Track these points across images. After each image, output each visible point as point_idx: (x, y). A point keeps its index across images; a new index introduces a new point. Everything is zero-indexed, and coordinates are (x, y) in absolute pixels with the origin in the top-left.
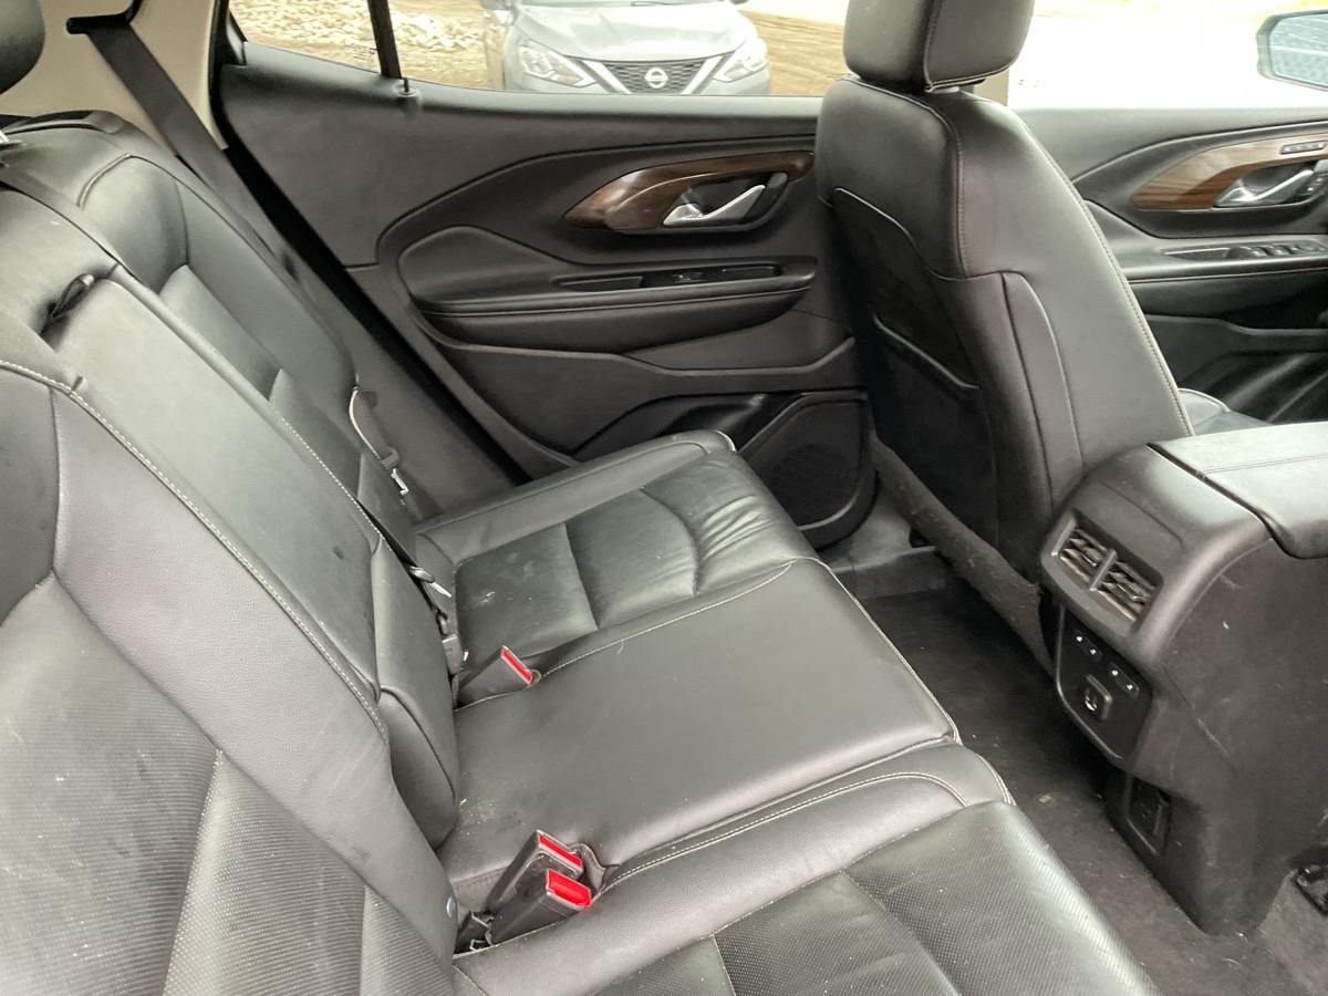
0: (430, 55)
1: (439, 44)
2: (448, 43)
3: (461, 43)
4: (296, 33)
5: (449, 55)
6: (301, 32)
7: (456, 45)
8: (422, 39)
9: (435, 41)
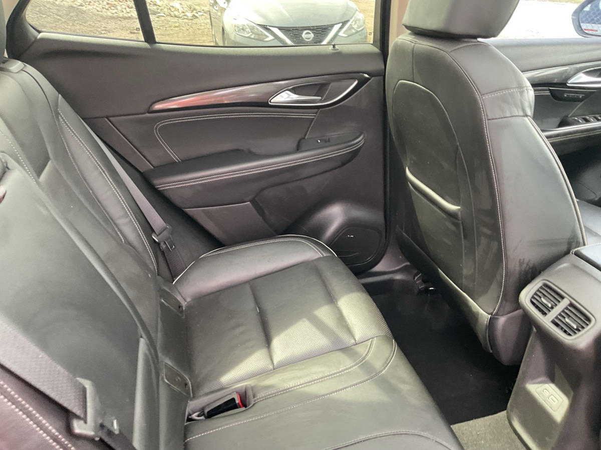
0: (181, 20)
1: (185, 15)
2: (189, 15)
3: (196, 15)
4: (114, 11)
5: (190, 21)
6: (115, 11)
7: (194, 15)
8: (176, 13)
9: (183, 14)
